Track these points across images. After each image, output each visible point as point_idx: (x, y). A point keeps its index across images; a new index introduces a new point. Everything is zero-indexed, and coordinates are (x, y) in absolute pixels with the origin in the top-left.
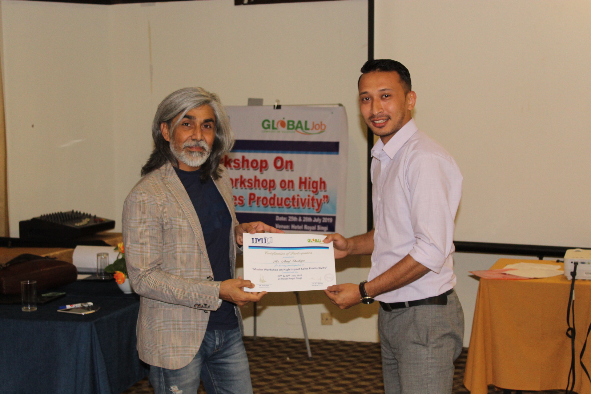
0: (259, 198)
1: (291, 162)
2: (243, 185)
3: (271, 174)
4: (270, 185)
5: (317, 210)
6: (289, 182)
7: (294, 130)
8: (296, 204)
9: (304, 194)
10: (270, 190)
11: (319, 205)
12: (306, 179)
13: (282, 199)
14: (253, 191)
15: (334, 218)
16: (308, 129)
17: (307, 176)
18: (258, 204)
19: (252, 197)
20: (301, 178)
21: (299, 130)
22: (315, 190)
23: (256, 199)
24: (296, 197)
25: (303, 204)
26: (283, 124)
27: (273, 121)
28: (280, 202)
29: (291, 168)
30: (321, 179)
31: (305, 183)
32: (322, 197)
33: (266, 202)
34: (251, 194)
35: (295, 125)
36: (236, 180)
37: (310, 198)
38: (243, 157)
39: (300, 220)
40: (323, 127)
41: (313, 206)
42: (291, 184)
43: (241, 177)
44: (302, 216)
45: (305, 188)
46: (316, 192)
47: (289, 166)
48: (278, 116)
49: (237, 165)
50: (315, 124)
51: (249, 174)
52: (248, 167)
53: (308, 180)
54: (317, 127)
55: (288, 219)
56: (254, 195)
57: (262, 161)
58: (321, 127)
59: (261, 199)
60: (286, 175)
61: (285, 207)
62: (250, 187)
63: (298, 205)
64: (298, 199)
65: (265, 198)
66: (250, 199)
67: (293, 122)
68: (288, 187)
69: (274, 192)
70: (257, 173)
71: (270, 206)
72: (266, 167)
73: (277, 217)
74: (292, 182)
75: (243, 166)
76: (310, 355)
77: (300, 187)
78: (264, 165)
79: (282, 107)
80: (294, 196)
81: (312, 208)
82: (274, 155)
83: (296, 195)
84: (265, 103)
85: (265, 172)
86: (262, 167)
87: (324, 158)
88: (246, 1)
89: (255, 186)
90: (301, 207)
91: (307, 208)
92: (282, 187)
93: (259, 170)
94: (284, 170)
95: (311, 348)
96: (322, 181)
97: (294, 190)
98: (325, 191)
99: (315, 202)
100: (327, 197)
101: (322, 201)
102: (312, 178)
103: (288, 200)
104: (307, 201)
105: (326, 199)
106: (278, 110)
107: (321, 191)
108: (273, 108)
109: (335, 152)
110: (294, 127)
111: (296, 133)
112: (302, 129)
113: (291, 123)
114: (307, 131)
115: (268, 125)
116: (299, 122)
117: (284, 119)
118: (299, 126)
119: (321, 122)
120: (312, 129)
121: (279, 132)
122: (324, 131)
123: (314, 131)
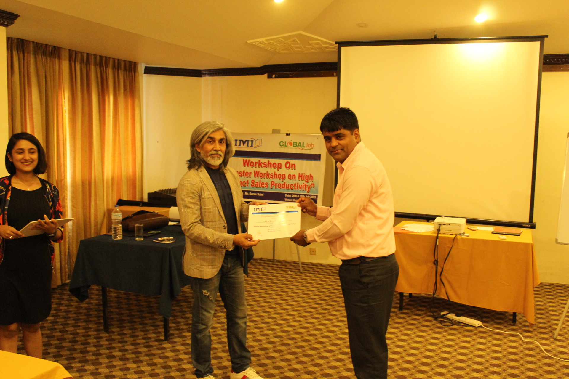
0: (276, 184)
1: (294, 165)
2: (268, 177)
3: (283, 171)
4: (283, 177)
5: (308, 191)
6: (293, 175)
7: (296, 147)
8: (296, 188)
9: (301, 183)
10: (282, 180)
11: (309, 189)
12: (302, 174)
13: (289, 185)
14: (273, 180)
15: (317, 196)
16: (304, 147)
17: (303, 173)
18: (275, 187)
19: (273, 183)
20: (299, 174)
21: (299, 147)
22: (307, 180)
23: (275, 184)
24: (297, 184)
25: (300, 188)
26: (291, 144)
27: (285, 142)
28: (287, 187)
29: (294, 168)
30: (310, 174)
31: (301, 176)
32: (311, 185)
33: (280, 186)
34: (272, 182)
35: (297, 144)
36: (265, 174)
37: (304, 185)
38: (269, 161)
39: (298, 197)
40: (312, 146)
41: (306, 189)
42: (294, 176)
43: (267, 172)
44: (299, 194)
45: (302, 179)
46: (307, 182)
47: (293, 167)
48: (288, 139)
49: (265, 166)
50: (308, 144)
51: (271, 171)
52: (271, 167)
53: (303, 175)
54: (309, 146)
55: (292, 196)
56: (274, 182)
57: (278, 164)
58: (311, 146)
59: (277, 185)
60: (292, 172)
61: (290, 189)
62: (272, 178)
63: (297, 189)
64: (297, 185)
65: (280, 184)
66: (272, 184)
67: (296, 143)
68: (292, 179)
69: (284, 181)
70: (276, 170)
71: (282, 189)
72: (281, 167)
73: (286, 194)
74: (295, 175)
75: (268, 166)
76: (301, 271)
77: (299, 179)
78: (280, 166)
79: (290, 134)
80: (295, 184)
81: (305, 190)
82: (286, 161)
83: (296, 183)
84: (281, 132)
85: (280, 170)
86: (278, 167)
87: (313, 163)
88: (274, 76)
89: (274, 177)
90: (299, 190)
91: (302, 190)
92: (289, 178)
93: (277, 169)
94: (291, 169)
95: (302, 267)
96: (311, 176)
97: (295, 180)
98: (313, 181)
99: (307, 187)
100: (313, 184)
101: (311, 187)
102: (305, 174)
103: (292, 186)
104: (302, 186)
105: (313, 186)
106: (288, 136)
107: (310, 181)
108: (285, 134)
109: (318, 160)
110: (296, 145)
111: (298, 149)
112: (301, 147)
113: (295, 143)
114: (304, 148)
115: (282, 144)
116: (300, 143)
117: (291, 141)
118: (300, 145)
119: (312, 143)
120: (306, 147)
121: (289, 148)
122: (313, 148)
123: (308, 148)
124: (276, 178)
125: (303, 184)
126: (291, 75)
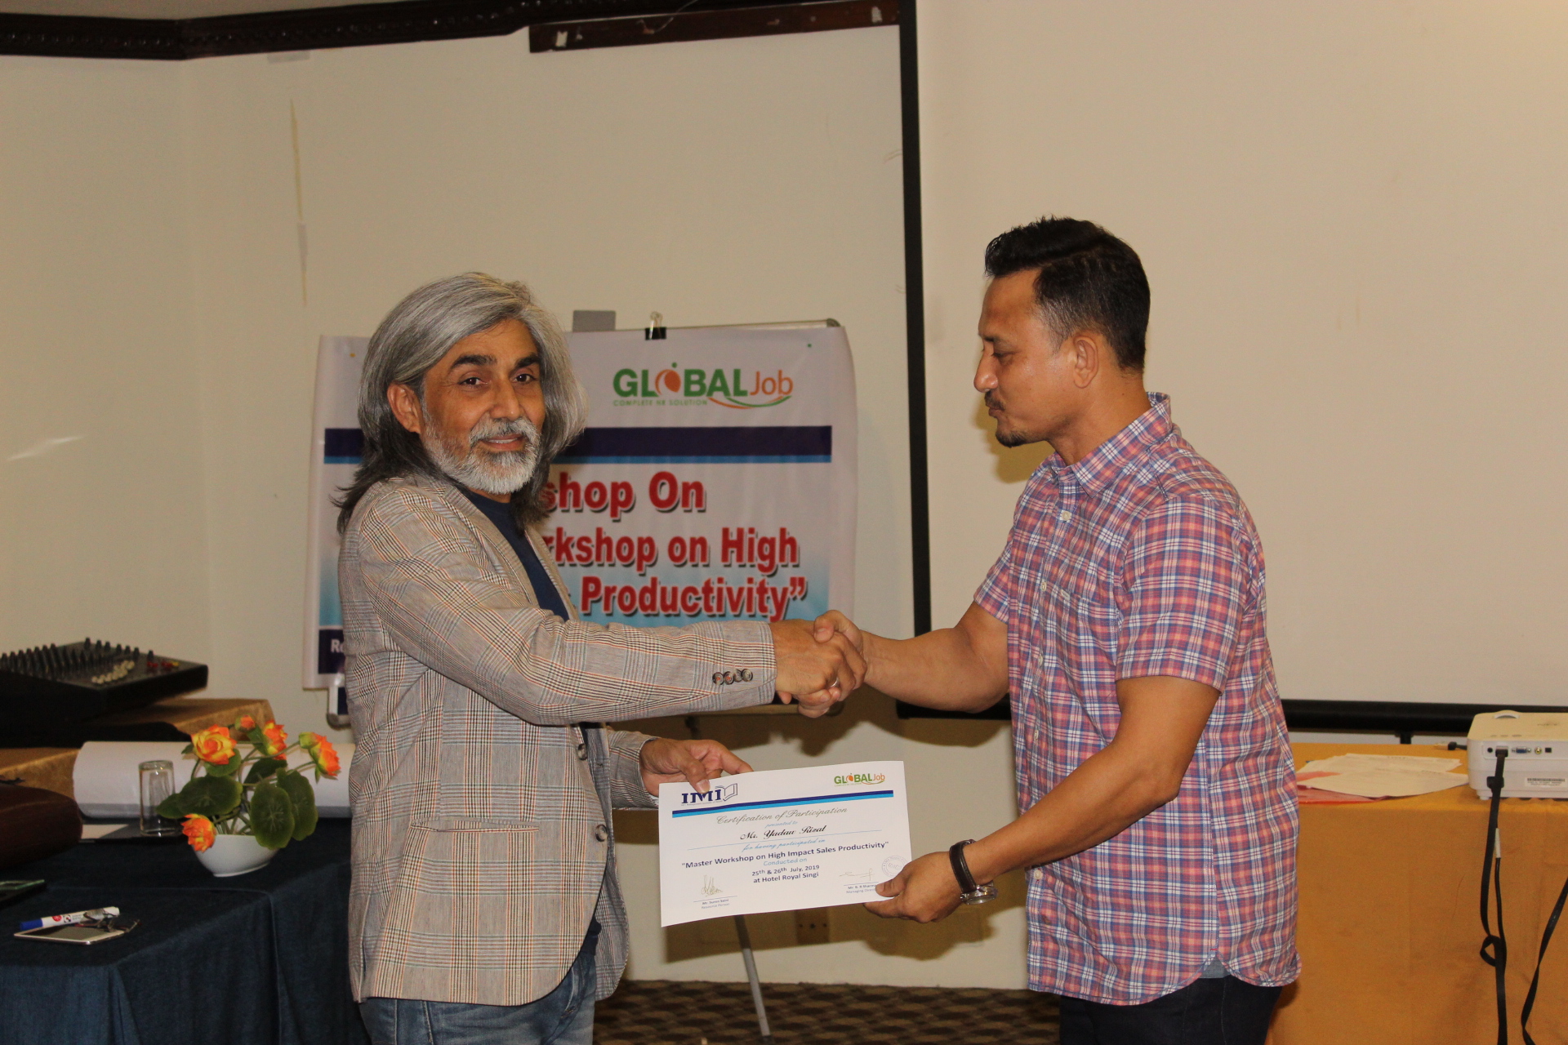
0: (609, 591)
1: (698, 486)
2: (564, 556)
3: (643, 521)
4: (641, 552)
6: (694, 541)
7: (704, 397)
8: (714, 604)
9: (738, 576)
10: (640, 568)
11: (779, 606)
12: (740, 532)
13: (675, 590)
14: (594, 571)
16: (744, 393)
17: (746, 526)
18: (607, 607)
19: (592, 587)
20: (726, 532)
21: (719, 395)
22: (766, 563)
23: (602, 592)
24: (715, 586)
25: (734, 606)
26: (672, 381)
27: (645, 374)
28: (669, 602)
29: (699, 503)
30: (783, 531)
31: (738, 544)
32: (787, 584)
33: (629, 600)
34: (587, 581)
35: (707, 382)
37: (755, 587)
38: (564, 477)
40: (785, 386)
41: (763, 609)
42: (699, 547)
43: (560, 532)
45: (740, 558)
46: (770, 570)
47: (693, 500)
48: (657, 358)
50: (763, 377)
51: (580, 523)
52: (576, 503)
53: (747, 536)
54: (769, 386)
56: (596, 581)
57: (615, 487)
58: (779, 386)
59: (616, 594)
60: (685, 524)
61: (684, 612)
62: (586, 562)
63: (719, 608)
64: (720, 590)
65: (628, 589)
66: (586, 595)
67: (702, 374)
68: (692, 558)
69: (651, 572)
70: (604, 519)
71: (641, 612)
72: (628, 503)
74: (702, 541)
75: (563, 503)
76: (765, 1030)
77: (725, 557)
78: (622, 498)
79: (668, 333)
80: (708, 583)
81: (759, 613)
82: (650, 469)
83: (714, 580)
84: (618, 326)
85: (624, 517)
86: (616, 503)
87: (791, 473)
88: (561, 39)
89: (598, 558)
90: (730, 612)
91: (745, 613)
92: (674, 558)
93: (608, 511)
94: (680, 509)
95: (768, 1009)
96: (787, 537)
97: (707, 566)
98: (797, 566)
99: (768, 598)
100: (801, 581)
101: (789, 595)
102: (756, 530)
103: (691, 594)
104: (745, 593)
105: (798, 589)
106: (660, 342)
107: (786, 566)
108: (643, 334)
109: (821, 457)
110: (703, 386)
111: (709, 402)
112: (727, 393)
113: (695, 377)
114: (739, 399)
115: (629, 384)
116: (719, 374)
117: (674, 365)
118: (718, 384)
119: (780, 373)
120: (753, 394)
121: (664, 402)
122: (787, 398)
123: (761, 398)
124: (609, 557)
125: (746, 585)
126: (652, 32)
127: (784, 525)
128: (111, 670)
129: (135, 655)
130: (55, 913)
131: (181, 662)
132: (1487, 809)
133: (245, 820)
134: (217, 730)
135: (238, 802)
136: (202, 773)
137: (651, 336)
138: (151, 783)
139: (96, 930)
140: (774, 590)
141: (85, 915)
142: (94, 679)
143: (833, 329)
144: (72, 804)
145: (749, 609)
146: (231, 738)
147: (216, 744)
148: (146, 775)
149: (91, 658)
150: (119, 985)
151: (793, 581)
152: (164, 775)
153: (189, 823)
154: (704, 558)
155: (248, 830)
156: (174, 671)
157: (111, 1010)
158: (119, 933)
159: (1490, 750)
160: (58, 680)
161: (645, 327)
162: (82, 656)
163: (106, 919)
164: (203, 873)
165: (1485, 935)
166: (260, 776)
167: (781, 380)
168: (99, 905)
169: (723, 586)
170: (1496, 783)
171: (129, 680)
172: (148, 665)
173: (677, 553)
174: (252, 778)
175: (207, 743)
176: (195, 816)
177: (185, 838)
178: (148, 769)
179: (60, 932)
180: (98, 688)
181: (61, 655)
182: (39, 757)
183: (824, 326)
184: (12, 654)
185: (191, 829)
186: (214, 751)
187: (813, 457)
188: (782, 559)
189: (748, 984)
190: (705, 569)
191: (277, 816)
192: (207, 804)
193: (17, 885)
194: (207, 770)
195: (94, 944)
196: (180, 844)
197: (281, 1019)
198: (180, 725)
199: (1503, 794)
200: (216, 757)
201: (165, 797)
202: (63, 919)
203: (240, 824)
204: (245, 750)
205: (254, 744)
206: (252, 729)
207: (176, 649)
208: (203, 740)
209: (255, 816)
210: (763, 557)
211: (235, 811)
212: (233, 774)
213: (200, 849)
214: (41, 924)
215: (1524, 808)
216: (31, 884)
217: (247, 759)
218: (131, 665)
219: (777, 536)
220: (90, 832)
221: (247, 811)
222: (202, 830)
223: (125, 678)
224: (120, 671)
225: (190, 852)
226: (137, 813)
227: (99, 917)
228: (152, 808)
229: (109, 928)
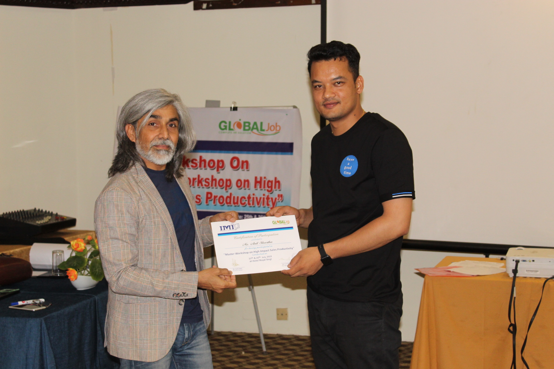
0: (215, 197)
1: (247, 162)
2: (200, 184)
3: (227, 173)
4: (227, 184)
6: (245, 181)
7: (250, 131)
8: (251, 203)
9: (260, 193)
10: (226, 189)
11: (274, 204)
12: (261, 178)
13: (238, 197)
14: (210, 190)
16: (264, 130)
17: (263, 176)
18: (214, 202)
19: (209, 196)
20: (256, 178)
21: (255, 131)
22: (270, 189)
23: (213, 197)
24: (252, 196)
25: (258, 203)
26: (239, 125)
27: (230, 123)
28: (236, 201)
29: (247, 168)
30: (276, 178)
31: (260, 182)
32: (277, 196)
33: (222, 201)
34: (208, 193)
35: (251, 126)
36: (194, 179)
37: (265, 197)
38: (201, 157)
40: (278, 128)
41: (268, 205)
42: (246, 183)
43: (199, 176)
45: (260, 187)
46: (271, 191)
47: (245, 166)
48: (234, 117)
49: (194, 165)
50: (270, 125)
51: (206, 173)
52: (205, 166)
53: (263, 180)
54: (272, 128)
56: (211, 194)
57: (218, 161)
58: (276, 128)
59: (218, 198)
60: (242, 175)
61: (241, 205)
62: (207, 186)
63: (253, 204)
64: (253, 198)
65: (222, 197)
66: (207, 198)
67: (249, 123)
68: (244, 186)
69: (230, 191)
70: (214, 172)
71: (226, 205)
72: (223, 167)
74: (248, 181)
75: (200, 166)
76: (264, 349)
77: (255, 187)
78: (221, 165)
79: (238, 109)
80: (249, 195)
81: (267, 206)
82: (231, 155)
83: (252, 194)
84: (222, 105)
85: (221, 172)
86: (218, 167)
87: (280, 158)
88: (205, 6)
89: (212, 185)
90: (256, 206)
92: (238, 186)
93: (216, 170)
94: (240, 169)
95: (266, 343)
96: (277, 180)
97: (249, 189)
98: (280, 190)
99: (270, 201)
100: (281, 196)
101: (277, 200)
102: (267, 178)
103: (243, 199)
104: (262, 200)
105: (280, 198)
106: (235, 112)
107: (276, 190)
108: (230, 109)
109: (290, 153)
110: (250, 128)
111: (252, 133)
112: (258, 130)
114: (263, 132)
115: (224, 126)
116: (255, 123)
117: (240, 120)
118: (255, 127)
119: (276, 124)
120: (267, 130)
121: (236, 133)
122: (278, 133)
123: (269, 132)
124: (216, 185)
125: (262, 196)
126: (236, 4)
127: (276, 176)
128: (43, 219)
129: (51, 214)
130: (23, 300)
131: (67, 217)
132: (512, 281)
133: (88, 271)
134: (79, 240)
135: (86, 265)
136: (74, 254)
137: (232, 109)
138: (56, 257)
139: (35, 306)
140: (272, 199)
141: (33, 301)
142: (37, 222)
143: (295, 109)
144: (29, 265)
145: (263, 205)
146: (84, 243)
147: (79, 245)
148: (55, 255)
149: (36, 215)
150: (44, 325)
151: (279, 196)
152: (60, 255)
153: (69, 272)
154: (248, 187)
155: (89, 274)
156: (64, 220)
157: (41, 333)
158: (44, 307)
159: (514, 260)
160: (25, 222)
161: (230, 106)
162: (33, 214)
163: (40, 303)
164: (73, 289)
165: (509, 323)
166: (93, 256)
167: (277, 126)
168: (38, 298)
169: (255, 196)
170: (515, 271)
171: (49, 223)
172: (56, 217)
173: (239, 185)
174: (91, 257)
175: (76, 244)
176: (71, 269)
177: (67, 276)
178: (55, 253)
179: (25, 307)
180: (39, 225)
181: (26, 213)
182: (17, 248)
183: (292, 108)
184: (9, 213)
185: (70, 273)
186: (78, 247)
187: (287, 153)
188: (275, 188)
189: (259, 334)
190: (249, 191)
191: (99, 270)
192: (75, 265)
193: (10, 290)
194: (76, 254)
195: (36, 311)
196: (66, 279)
197: (98, 339)
198: (66, 239)
199: (517, 275)
200: (79, 249)
201: (61, 262)
202: (26, 302)
203: (86, 272)
204: (89, 247)
205: (92, 245)
206: (91, 240)
207: (66, 213)
208: (74, 243)
209: (91, 270)
210: (268, 187)
211: (85, 268)
212: (84, 255)
213: (73, 280)
214: (18, 304)
215: (524, 281)
216: (14, 290)
217: (89, 250)
218: (49, 217)
219: (273, 179)
220: (35, 274)
221: (88, 268)
222: (73, 274)
223: (47, 222)
224: (46, 220)
225: (69, 281)
226: (51, 268)
227: (37, 302)
228: (56, 266)
229: (41, 305)
